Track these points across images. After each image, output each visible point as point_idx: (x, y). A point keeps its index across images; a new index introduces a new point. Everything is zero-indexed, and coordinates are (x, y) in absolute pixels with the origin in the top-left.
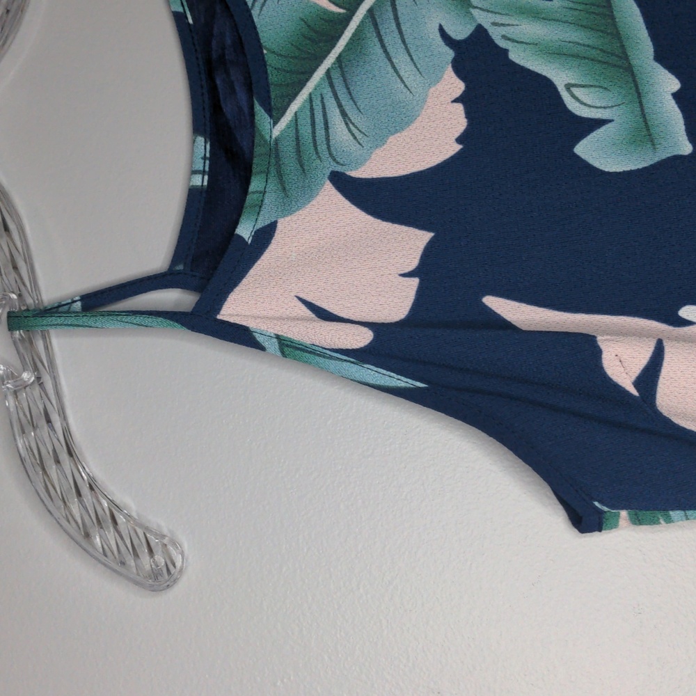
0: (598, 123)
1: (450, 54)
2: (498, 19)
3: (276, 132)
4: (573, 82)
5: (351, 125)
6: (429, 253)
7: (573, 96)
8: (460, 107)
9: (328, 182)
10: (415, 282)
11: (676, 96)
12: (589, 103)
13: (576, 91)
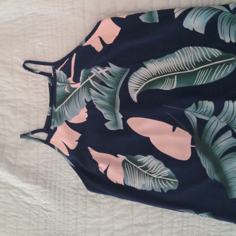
0: (108, 121)
1: (86, 104)
2: (96, 99)
3: (56, 110)
4: (106, 113)
6: (80, 138)
7: (105, 115)
8: (86, 114)
9: (65, 122)
10: (77, 143)
11: (122, 119)
12: (107, 116)
13: (106, 114)
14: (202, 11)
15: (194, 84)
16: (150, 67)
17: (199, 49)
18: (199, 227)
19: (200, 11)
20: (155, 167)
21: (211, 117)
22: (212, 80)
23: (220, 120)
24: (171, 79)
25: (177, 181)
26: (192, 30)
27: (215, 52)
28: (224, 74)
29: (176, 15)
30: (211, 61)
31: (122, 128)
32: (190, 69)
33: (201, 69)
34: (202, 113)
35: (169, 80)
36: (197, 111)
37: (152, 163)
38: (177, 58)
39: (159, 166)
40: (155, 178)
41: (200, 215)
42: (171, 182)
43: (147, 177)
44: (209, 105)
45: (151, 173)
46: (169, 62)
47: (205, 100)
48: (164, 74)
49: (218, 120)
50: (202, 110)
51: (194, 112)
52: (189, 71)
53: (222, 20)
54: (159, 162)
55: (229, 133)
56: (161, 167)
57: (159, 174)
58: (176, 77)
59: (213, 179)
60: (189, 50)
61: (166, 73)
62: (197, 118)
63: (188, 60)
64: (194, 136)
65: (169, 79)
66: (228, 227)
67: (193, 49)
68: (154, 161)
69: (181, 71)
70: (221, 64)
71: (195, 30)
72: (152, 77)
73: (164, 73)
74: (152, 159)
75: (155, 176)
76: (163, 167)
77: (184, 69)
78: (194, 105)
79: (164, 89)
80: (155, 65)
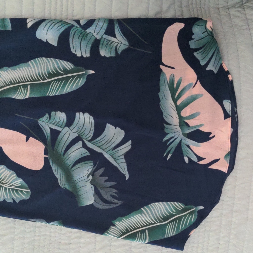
14: (54, 24)
15: (47, 95)
16: (3, 75)
17: (51, 60)
18: (50, 236)
19: (52, 23)
20: (7, 177)
21: (63, 128)
22: (64, 92)
23: (72, 131)
24: (24, 88)
25: (29, 191)
26: (45, 41)
27: (67, 64)
28: (75, 86)
29: (29, 25)
30: (63, 73)
32: (43, 80)
33: (54, 81)
34: (55, 124)
35: (22, 90)
36: (50, 122)
37: (4, 174)
38: (31, 68)
39: (11, 177)
40: (7, 188)
41: (51, 223)
42: (24, 192)
44: (61, 116)
45: (3, 183)
46: (23, 71)
47: (57, 111)
48: (17, 83)
49: (70, 131)
50: (55, 120)
51: (47, 122)
52: (42, 81)
53: (74, 35)
54: (11, 172)
55: (80, 144)
56: (13, 177)
57: (11, 184)
58: (29, 86)
59: (64, 188)
60: (42, 61)
61: (19, 82)
62: (51, 129)
63: (41, 71)
64: (47, 146)
65: (23, 88)
66: (78, 235)
67: (46, 60)
68: (7, 171)
69: (34, 81)
70: (73, 77)
71: (49, 41)
72: (5, 85)
73: (18, 81)
74: (4, 169)
75: (7, 187)
76: (15, 177)
77: (37, 79)
78: (47, 115)
79: (17, 98)
80: (8, 73)
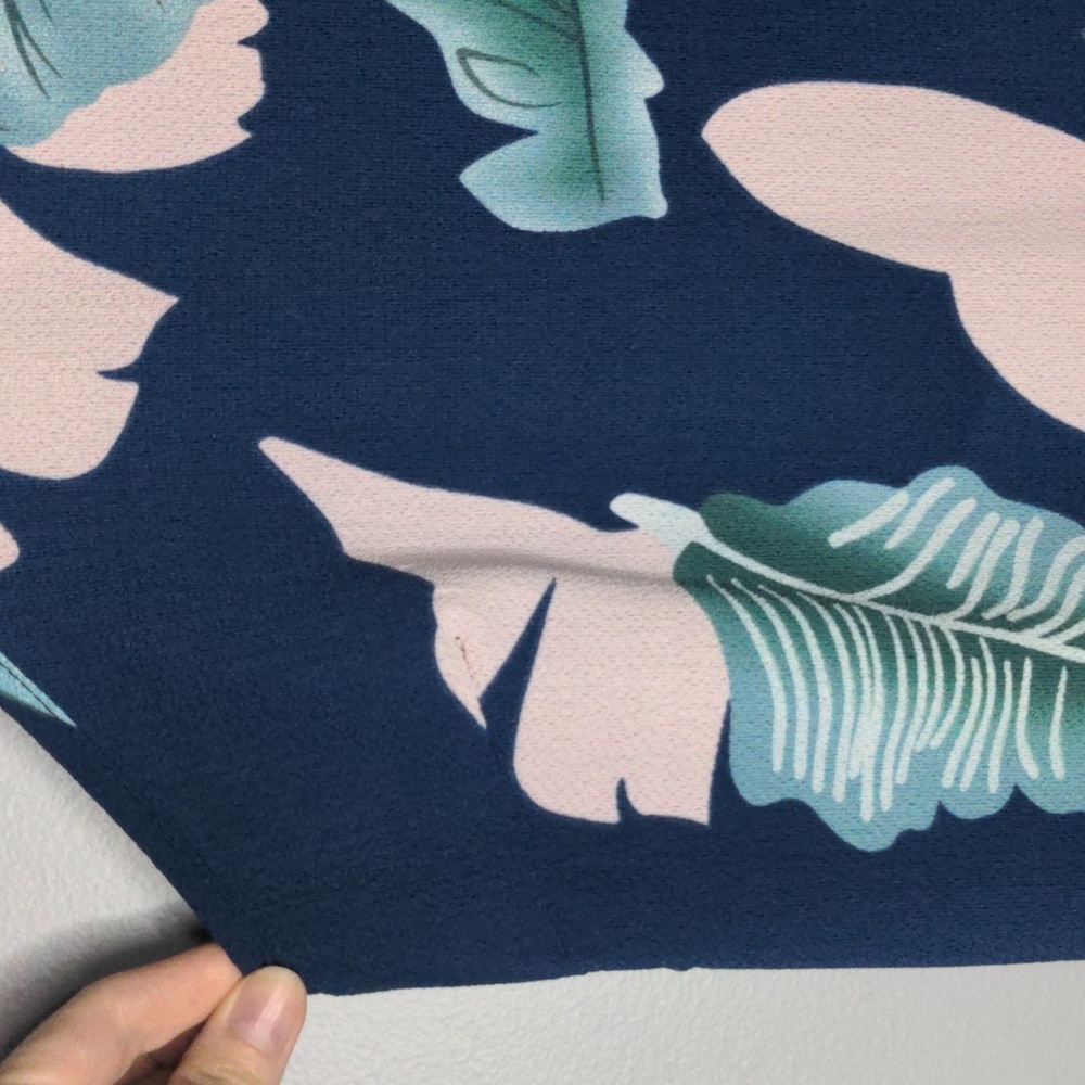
5: (26, 42)
7: (470, 75)
10: (130, 390)
13: (477, 66)
31: (656, 206)
43: (975, 662)
